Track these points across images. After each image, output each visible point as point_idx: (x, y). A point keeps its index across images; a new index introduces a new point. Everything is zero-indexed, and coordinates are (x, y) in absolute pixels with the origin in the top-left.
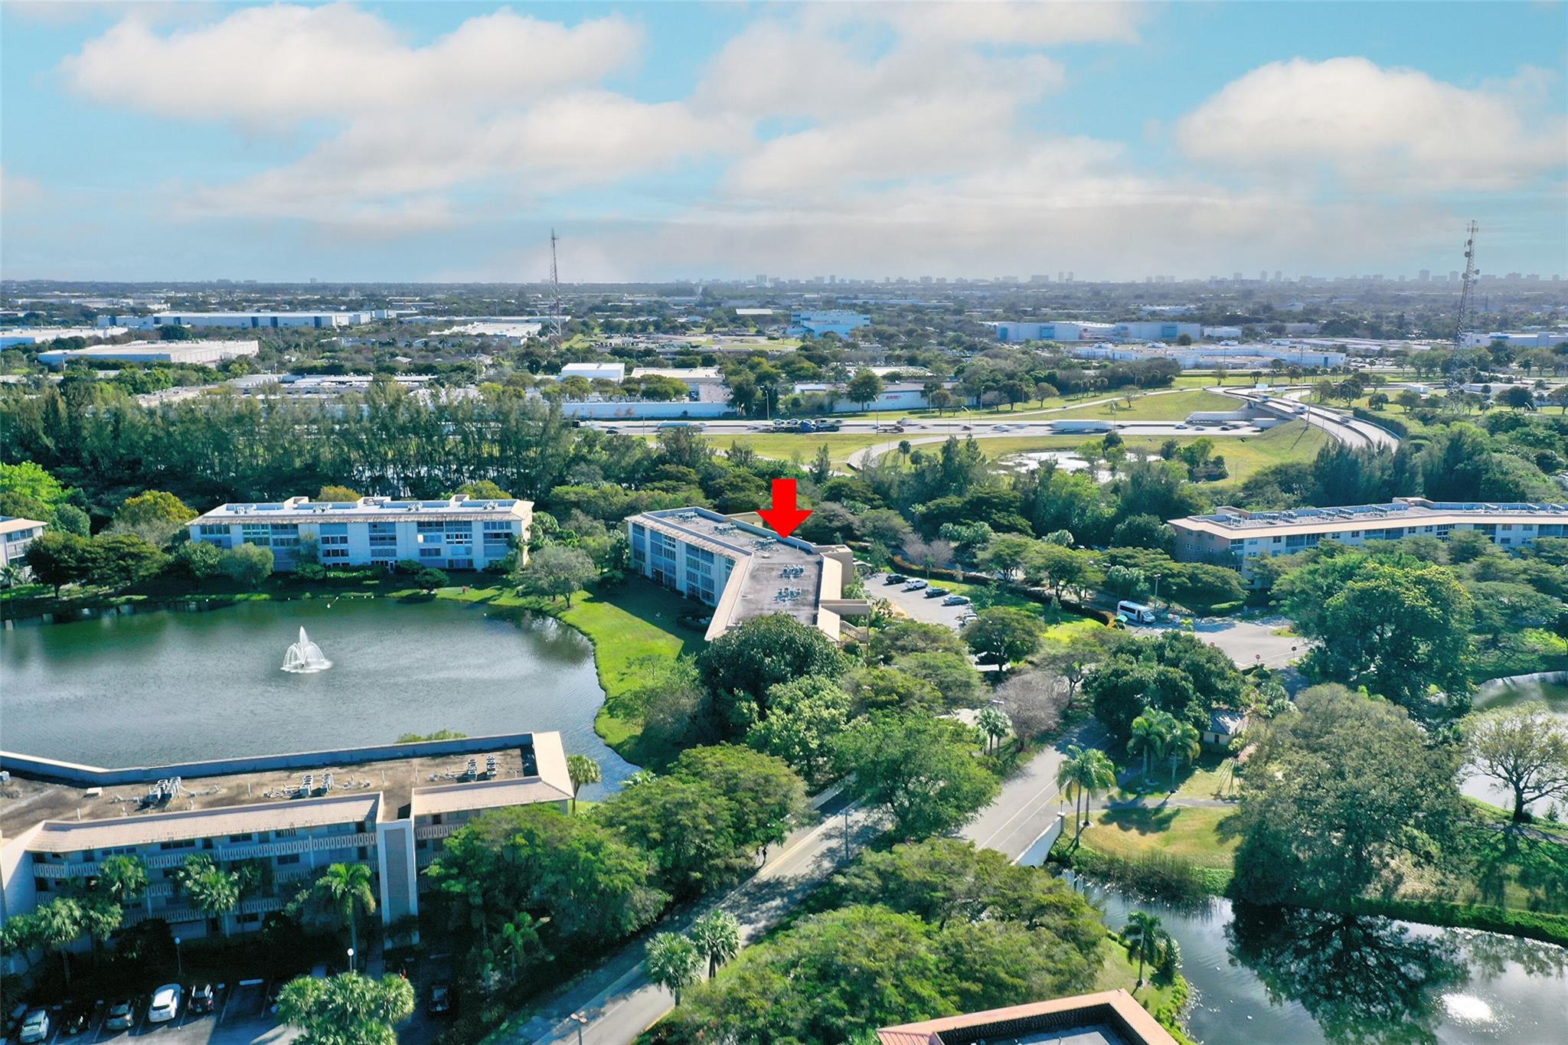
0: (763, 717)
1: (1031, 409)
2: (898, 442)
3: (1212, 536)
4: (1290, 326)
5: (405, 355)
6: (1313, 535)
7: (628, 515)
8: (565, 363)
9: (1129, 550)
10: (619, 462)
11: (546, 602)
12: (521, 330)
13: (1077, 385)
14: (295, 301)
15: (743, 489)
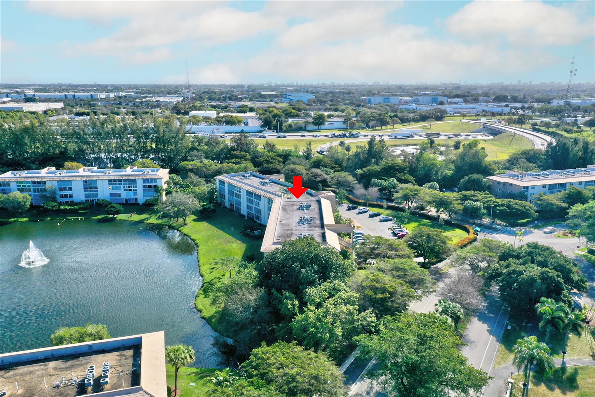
0: (302, 312)
1: (389, 129)
2: (339, 142)
3: (511, 185)
4: (481, 98)
5: (125, 108)
6: (561, 184)
7: (216, 175)
8: (191, 111)
9: (472, 192)
10: (213, 150)
11: (173, 222)
12: (174, 100)
13: (407, 119)
14: (86, 90)
15: (272, 163)
